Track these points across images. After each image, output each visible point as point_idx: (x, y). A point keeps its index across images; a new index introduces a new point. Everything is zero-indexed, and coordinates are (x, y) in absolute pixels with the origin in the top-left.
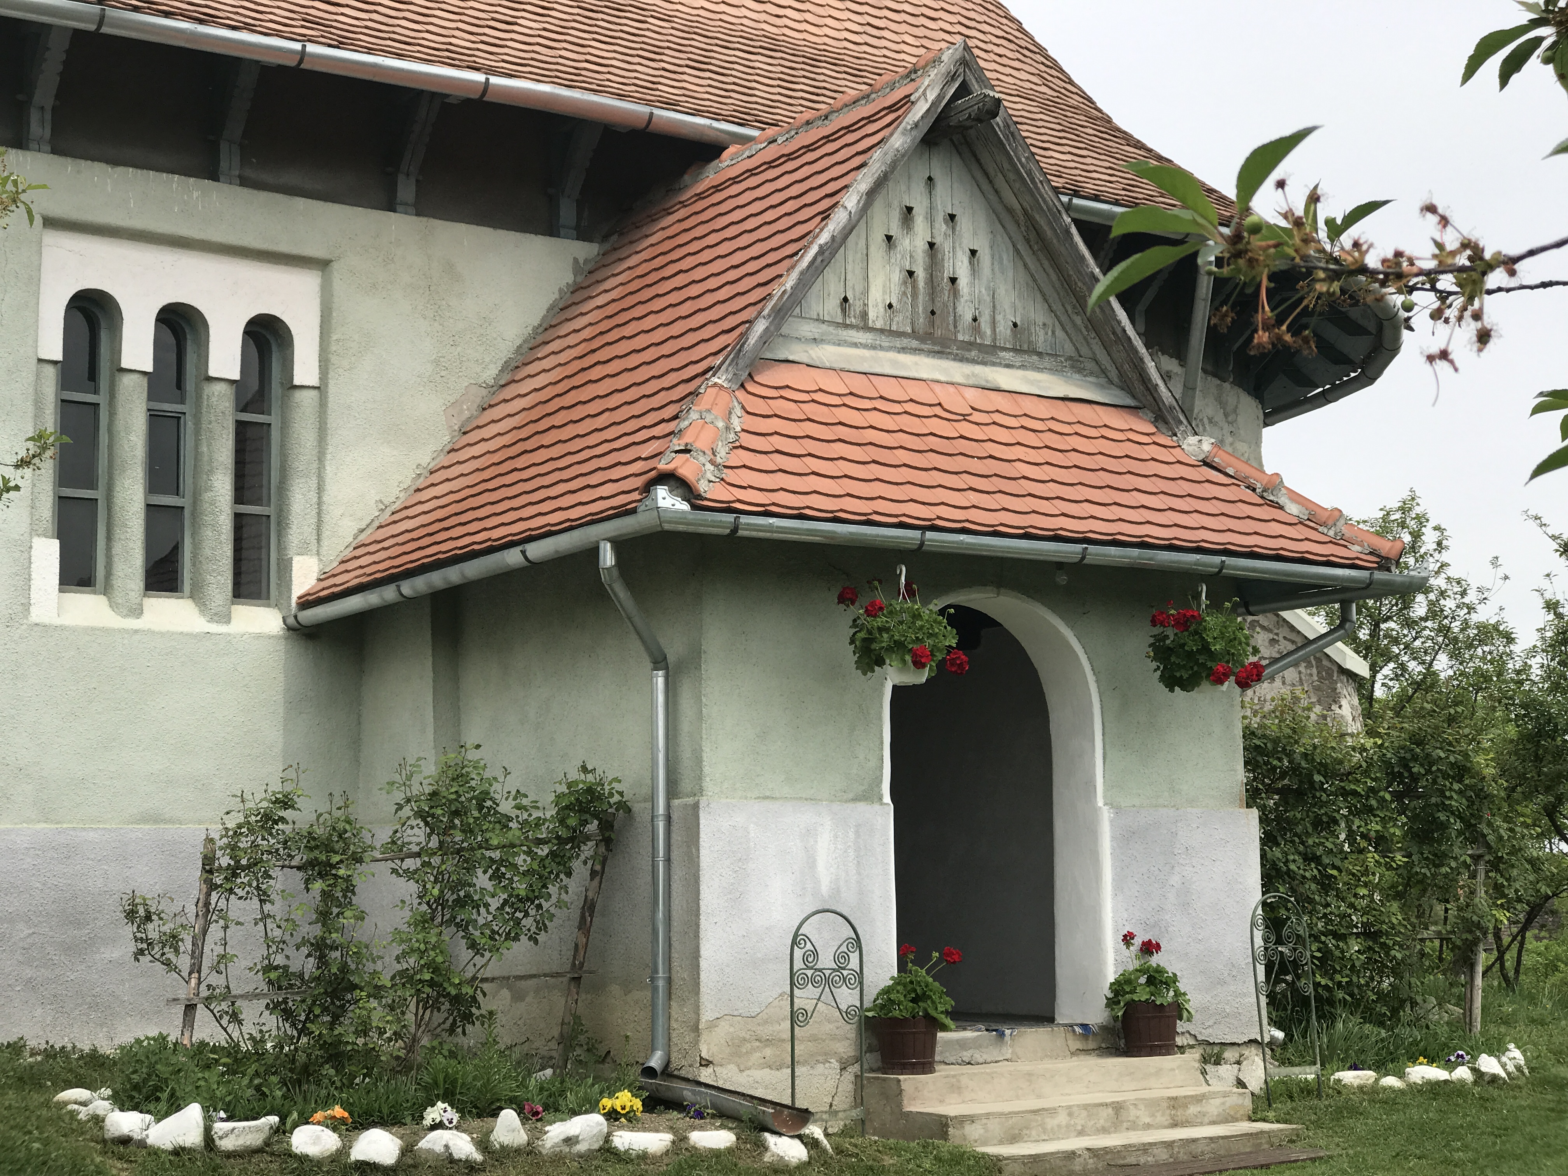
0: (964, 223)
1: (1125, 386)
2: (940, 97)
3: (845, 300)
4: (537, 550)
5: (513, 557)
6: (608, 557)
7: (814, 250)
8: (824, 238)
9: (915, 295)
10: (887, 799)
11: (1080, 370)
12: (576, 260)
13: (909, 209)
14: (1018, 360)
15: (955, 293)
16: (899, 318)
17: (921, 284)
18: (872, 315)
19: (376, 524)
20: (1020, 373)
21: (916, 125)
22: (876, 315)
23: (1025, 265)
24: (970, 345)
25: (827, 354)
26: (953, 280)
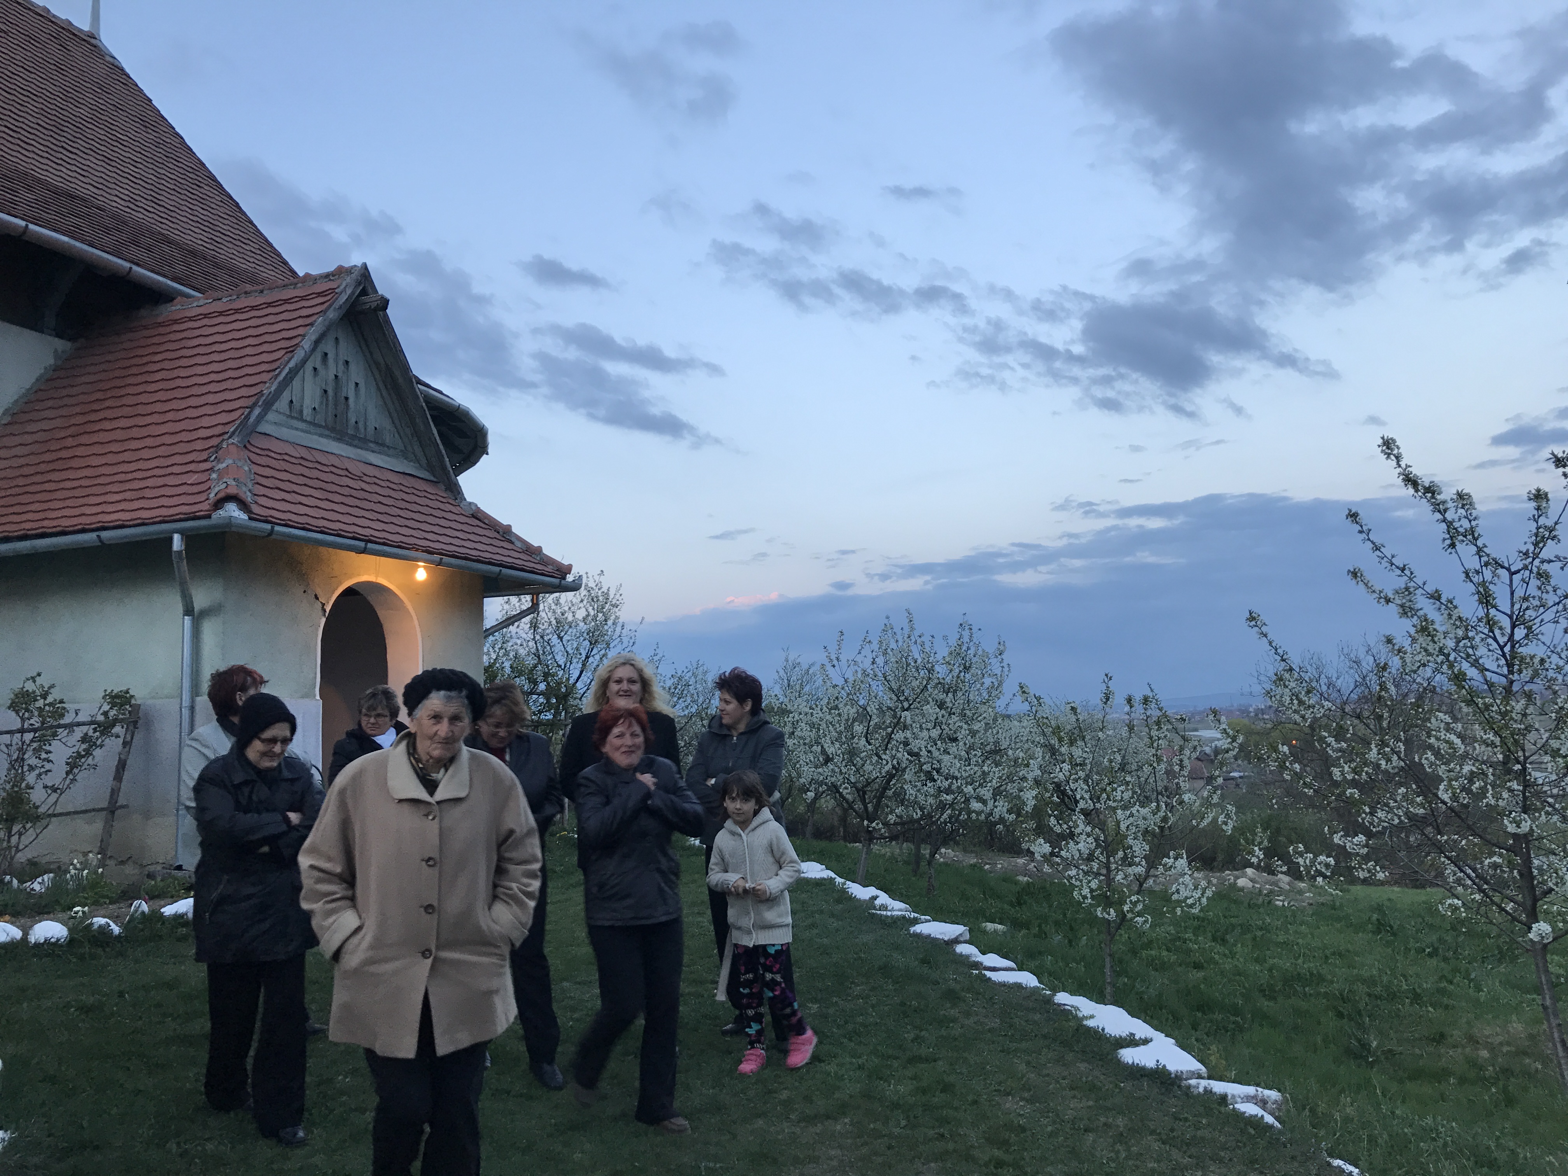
0: (353, 367)
1: (430, 468)
2: (353, 293)
3: (291, 402)
4: (107, 536)
5: (90, 539)
6: (177, 542)
7: (287, 370)
8: (292, 364)
9: (327, 405)
10: (318, 697)
11: (406, 458)
12: (56, 351)
13: (326, 354)
14: (376, 448)
15: (347, 406)
16: (318, 417)
17: (330, 398)
18: (305, 412)
20: (379, 456)
21: (341, 307)
23: (381, 394)
24: (354, 437)
26: (347, 399)
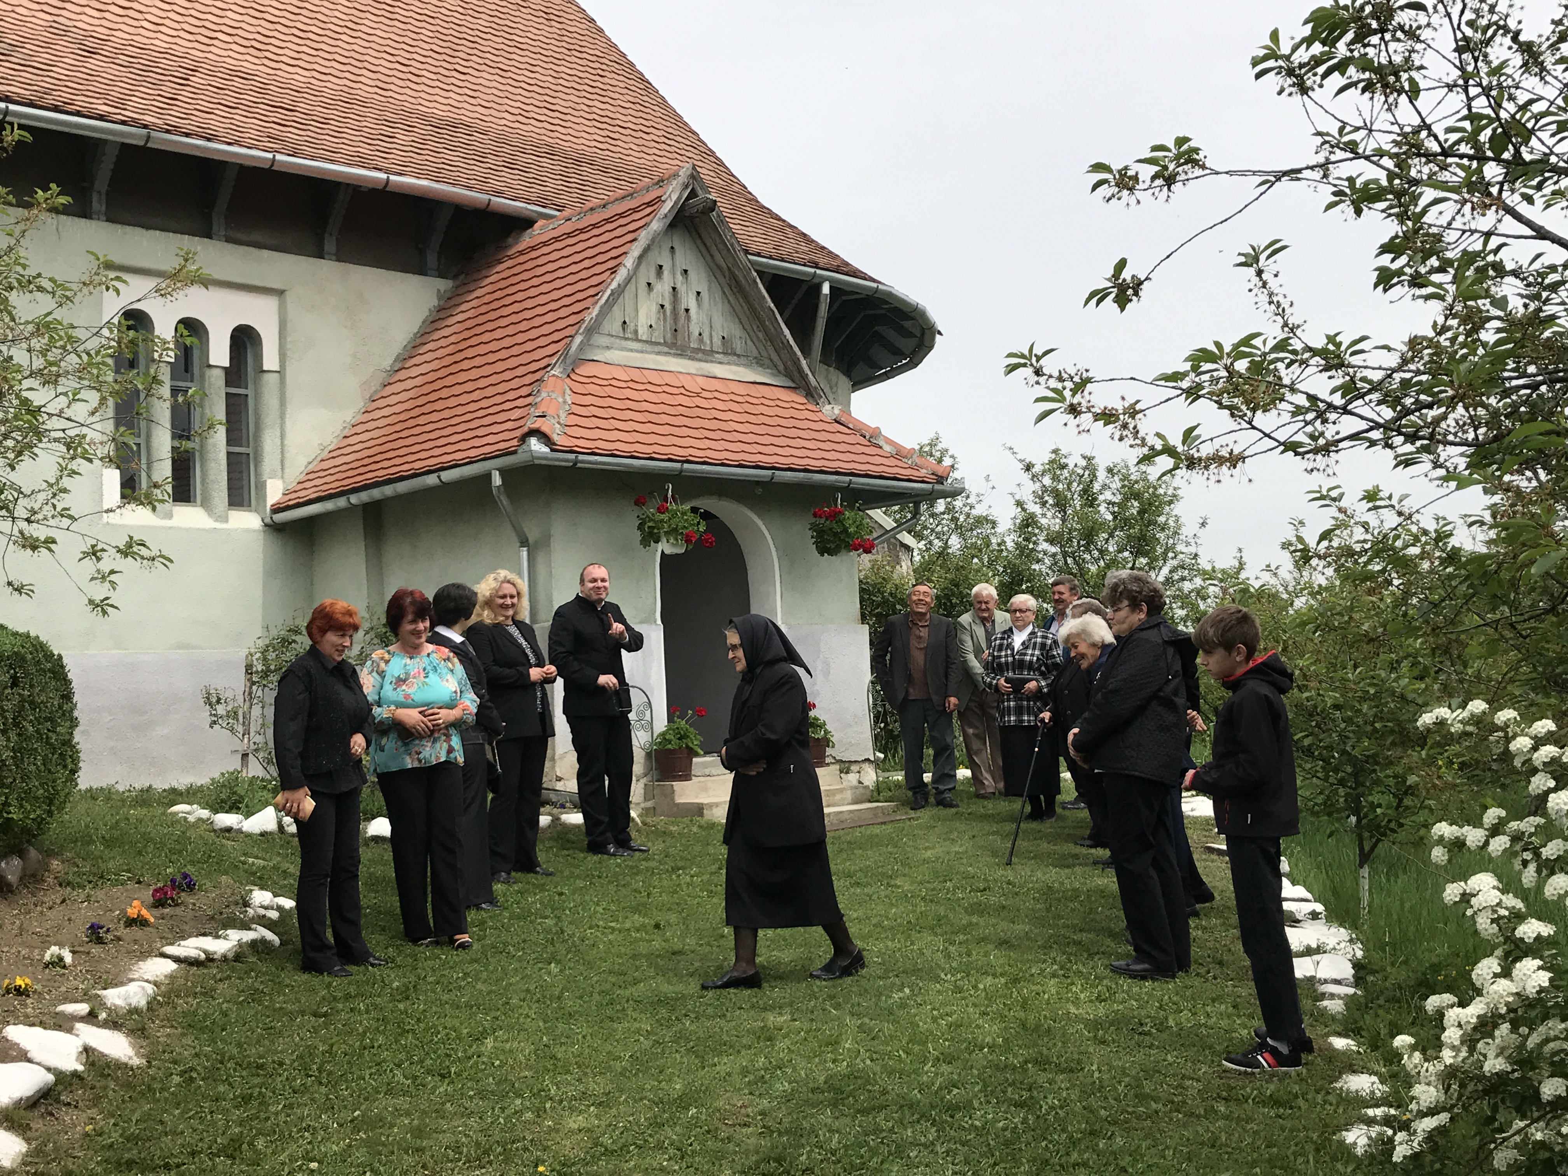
0: (692, 274)
1: (788, 375)
2: (679, 198)
3: (625, 322)
4: (447, 476)
5: (431, 480)
6: (497, 480)
7: (608, 292)
8: (614, 285)
9: (665, 320)
10: (659, 622)
11: (761, 365)
12: (439, 290)
13: (661, 267)
14: (725, 359)
15: (688, 318)
16: (656, 334)
17: (668, 313)
18: (640, 332)
19: (319, 459)
20: (727, 367)
21: (666, 216)
22: (643, 332)
23: (729, 302)
24: (698, 350)
25: (614, 356)
26: (687, 310)
